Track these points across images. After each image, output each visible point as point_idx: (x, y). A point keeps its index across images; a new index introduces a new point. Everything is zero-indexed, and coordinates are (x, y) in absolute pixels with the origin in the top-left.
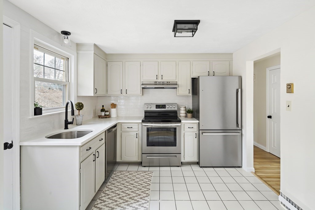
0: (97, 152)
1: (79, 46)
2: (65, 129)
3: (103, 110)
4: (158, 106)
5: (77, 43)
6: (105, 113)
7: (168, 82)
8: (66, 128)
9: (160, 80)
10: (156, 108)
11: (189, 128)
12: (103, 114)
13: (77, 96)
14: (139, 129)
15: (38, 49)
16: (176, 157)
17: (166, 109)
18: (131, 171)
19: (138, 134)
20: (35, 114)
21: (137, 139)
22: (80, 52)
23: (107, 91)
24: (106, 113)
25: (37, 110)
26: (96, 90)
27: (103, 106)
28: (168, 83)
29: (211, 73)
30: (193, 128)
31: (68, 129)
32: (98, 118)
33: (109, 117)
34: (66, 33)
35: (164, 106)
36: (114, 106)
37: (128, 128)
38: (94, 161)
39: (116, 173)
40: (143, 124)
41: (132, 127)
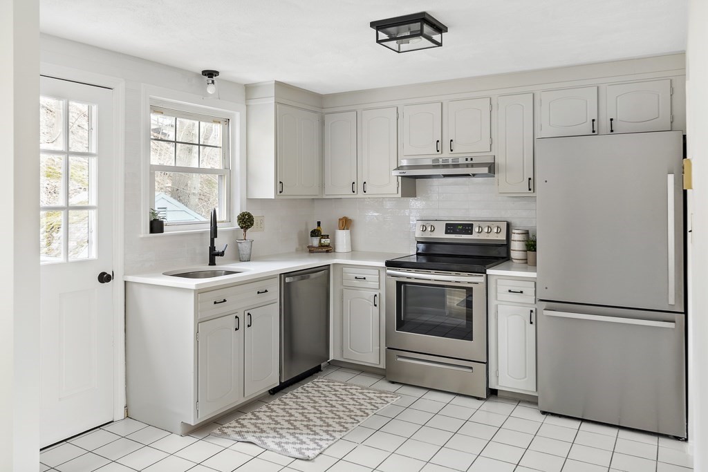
0: (249, 314)
1: (249, 90)
2: (209, 265)
3: (315, 233)
4: (450, 228)
5: (245, 85)
6: (320, 241)
7: (469, 159)
8: (212, 263)
9: (446, 155)
10: (446, 233)
11: (510, 291)
12: (315, 242)
13: (248, 199)
14: (381, 285)
15: (162, 113)
16: (470, 371)
17: (475, 236)
18: (352, 385)
19: (378, 295)
20: (152, 231)
21: (376, 309)
22: (252, 103)
23: (322, 186)
24: (323, 241)
25: (155, 225)
26: (280, 186)
27: (319, 224)
28: (469, 162)
29: (604, 125)
30: (522, 292)
31: (215, 265)
32: (308, 254)
33: (327, 251)
34: (210, 74)
35: (467, 228)
36: (346, 223)
37: (356, 278)
38: (236, 329)
39: (318, 382)
40: (389, 271)
41: (365, 278)
